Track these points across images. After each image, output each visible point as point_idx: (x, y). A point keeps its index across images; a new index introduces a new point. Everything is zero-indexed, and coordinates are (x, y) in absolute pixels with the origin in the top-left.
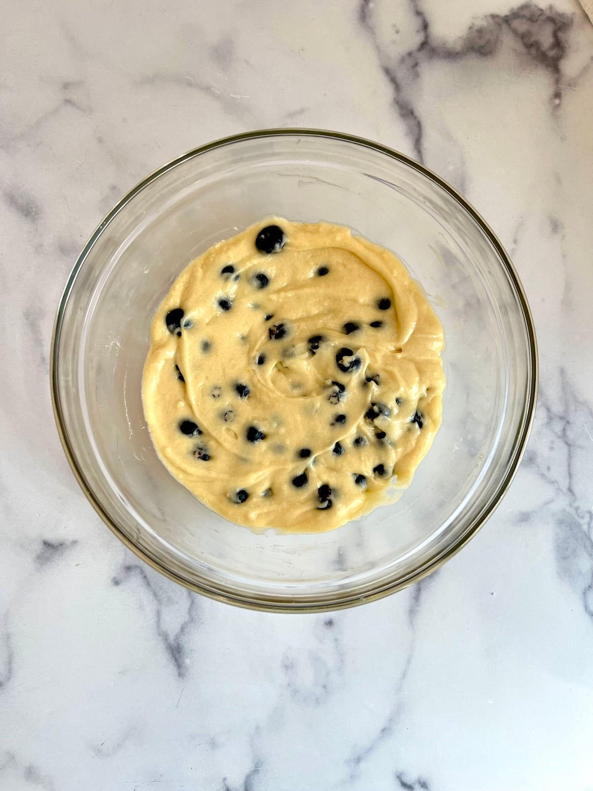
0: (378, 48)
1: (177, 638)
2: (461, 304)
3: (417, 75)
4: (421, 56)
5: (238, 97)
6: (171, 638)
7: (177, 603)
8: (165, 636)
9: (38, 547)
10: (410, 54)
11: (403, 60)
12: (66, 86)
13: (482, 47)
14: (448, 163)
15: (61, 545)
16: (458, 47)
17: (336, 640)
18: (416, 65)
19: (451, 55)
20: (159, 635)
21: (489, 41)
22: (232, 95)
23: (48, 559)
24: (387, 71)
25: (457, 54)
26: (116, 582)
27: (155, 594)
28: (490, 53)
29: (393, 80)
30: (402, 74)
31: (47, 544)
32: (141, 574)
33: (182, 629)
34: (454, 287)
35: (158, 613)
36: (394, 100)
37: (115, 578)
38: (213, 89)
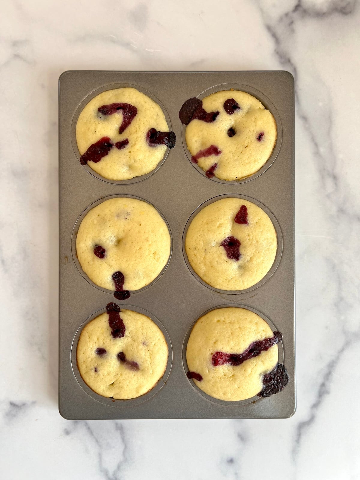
0: (261, 10)
1: (115, 473)
2: (334, 210)
3: (293, 31)
4: (296, 16)
5: (152, 51)
6: (111, 474)
7: (114, 447)
8: (106, 473)
9: (6, 407)
10: (287, 15)
11: (281, 19)
12: (15, 44)
13: (344, 8)
14: (318, 100)
15: (24, 404)
16: (325, 9)
17: (236, 474)
18: (292, 23)
19: (320, 15)
20: (101, 471)
21: (349, 3)
22: (147, 49)
23: (14, 416)
24: (269, 28)
25: (324, 14)
26: (67, 433)
27: (97, 441)
28: (350, 12)
29: (274, 36)
30: (280, 30)
31: (12, 404)
32: (85, 426)
33: (119, 467)
34: (328, 196)
35: (100, 455)
36: (275, 50)
37: (65, 429)
38: (132, 45)
